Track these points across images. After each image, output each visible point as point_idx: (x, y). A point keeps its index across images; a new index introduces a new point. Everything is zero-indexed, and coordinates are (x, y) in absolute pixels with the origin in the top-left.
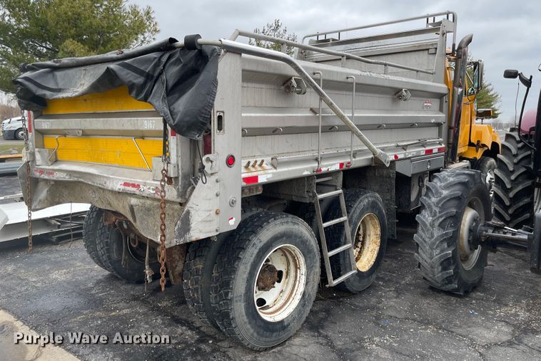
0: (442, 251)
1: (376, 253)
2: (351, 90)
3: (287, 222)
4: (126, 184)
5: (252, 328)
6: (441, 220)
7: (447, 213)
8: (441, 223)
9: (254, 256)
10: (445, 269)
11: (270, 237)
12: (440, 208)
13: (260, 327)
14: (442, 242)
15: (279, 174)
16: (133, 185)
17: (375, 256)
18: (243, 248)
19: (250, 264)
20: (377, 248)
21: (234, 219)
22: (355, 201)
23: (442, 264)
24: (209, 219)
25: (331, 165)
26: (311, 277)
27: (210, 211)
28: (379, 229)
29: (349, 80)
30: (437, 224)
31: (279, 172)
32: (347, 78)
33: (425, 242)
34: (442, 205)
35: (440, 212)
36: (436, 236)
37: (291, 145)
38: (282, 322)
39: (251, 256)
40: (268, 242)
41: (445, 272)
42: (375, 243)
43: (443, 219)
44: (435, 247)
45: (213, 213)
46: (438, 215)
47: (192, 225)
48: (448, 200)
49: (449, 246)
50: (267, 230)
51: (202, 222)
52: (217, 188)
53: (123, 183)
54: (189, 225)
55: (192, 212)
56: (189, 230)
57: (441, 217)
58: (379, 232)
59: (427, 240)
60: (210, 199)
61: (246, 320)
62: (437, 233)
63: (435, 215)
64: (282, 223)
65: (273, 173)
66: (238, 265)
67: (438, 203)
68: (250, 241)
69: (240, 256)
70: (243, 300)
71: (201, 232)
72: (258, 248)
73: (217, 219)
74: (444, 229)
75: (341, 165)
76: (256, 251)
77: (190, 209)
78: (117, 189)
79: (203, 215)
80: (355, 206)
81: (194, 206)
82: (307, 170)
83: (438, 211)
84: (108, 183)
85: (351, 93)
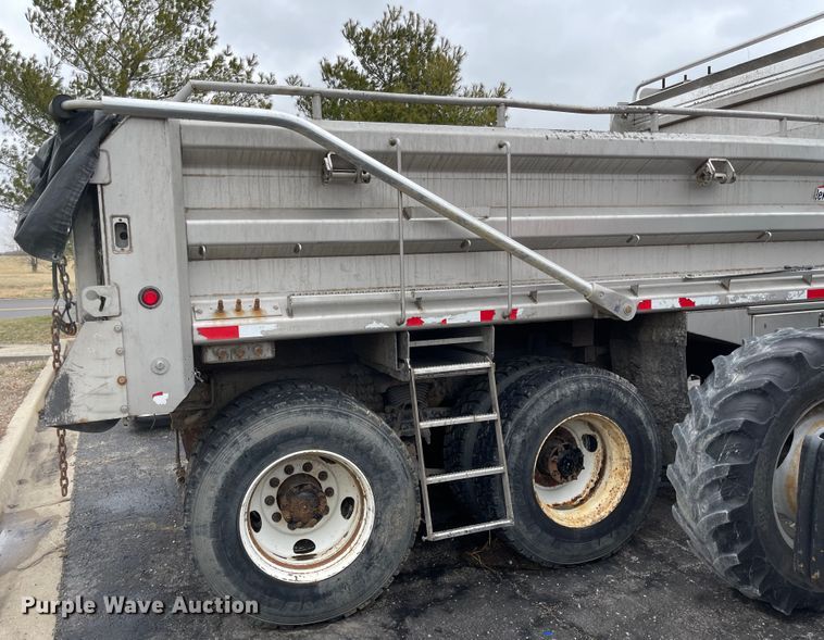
0: (713, 508)
1: (619, 495)
2: (503, 169)
3: (319, 412)
5: (234, 583)
6: (710, 438)
7: (725, 424)
8: (711, 444)
9: (232, 462)
10: (724, 548)
11: (270, 433)
12: (716, 411)
13: (255, 585)
14: (710, 486)
15: (297, 325)
17: (616, 501)
18: (214, 447)
19: (223, 474)
20: (624, 487)
21: (166, 396)
22: (538, 386)
23: (715, 534)
24: (104, 390)
25: (453, 314)
26: (387, 516)
27: (106, 378)
28: (627, 447)
29: (504, 150)
30: (702, 445)
31: (296, 322)
32: (500, 146)
33: (684, 483)
34: (721, 406)
35: (714, 421)
36: (700, 471)
37: (357, 276)
38: (313, 585)
39: (227, 462)
40: (265, 442)
41: (724, 556)
42: (621, 474)
43: (715, 435)
44: (697, 496)
45: (112, 382)
46: (709, 426)
47: (74, 399)
48: (736, 396)
49: (726, 498)
50: (267, 421)
51: (90, 394)
52: (117, 342)
54: (68, 397)
55: (73, 378)
56: (68, 405)
57: (711, 431)
58: (628, 455)
59: (686, 479)
60: (104, 359)
61: (219, 568)
62: (704, 465)
63: (703, 427)
64: (305, 412)
65: (278, 323)
66: (200, 474)
67: (714, 401)
68: (228, 435)
69: (206, 459)
70: (209, 534)
71: (90, 410)
72: (242, 449)
73: (120, 392)
74: (715, 457)
75: (486, 315)
76: (236, 455)
77: (68, 372)
79: (95, 384)
80: (537, 395)
81: (74, 368)
82: (378, 320)
83: (710, 417)
85: (504, 176)
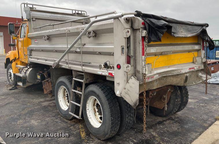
4: (190, 69)
16: (192, 68)
53: (188, 69)
78: (187, 72)
84: (182, 71)
